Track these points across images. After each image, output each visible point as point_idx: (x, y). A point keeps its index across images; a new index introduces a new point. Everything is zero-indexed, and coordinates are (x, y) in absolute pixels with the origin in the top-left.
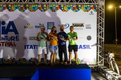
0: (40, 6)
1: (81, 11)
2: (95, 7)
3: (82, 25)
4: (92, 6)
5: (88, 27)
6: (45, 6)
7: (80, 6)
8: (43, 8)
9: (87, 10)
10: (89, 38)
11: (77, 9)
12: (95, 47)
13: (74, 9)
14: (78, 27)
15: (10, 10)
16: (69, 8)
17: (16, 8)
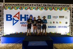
0: (44, 8)
1: (63, 10)
2: (69, 9)
3: (63, 17)
4: (68, 8)
5: (66, 18)
6: (47, 8)
7: (62, 8)
8: (46, 9)
9: (66, 10)
10: (66, 23)
11: (61, 9)
12: (69, 27)
13: (60, 9)
14: (62, 18)
15: (30, 10)
16: (58, 9)
17: (34, 8)
